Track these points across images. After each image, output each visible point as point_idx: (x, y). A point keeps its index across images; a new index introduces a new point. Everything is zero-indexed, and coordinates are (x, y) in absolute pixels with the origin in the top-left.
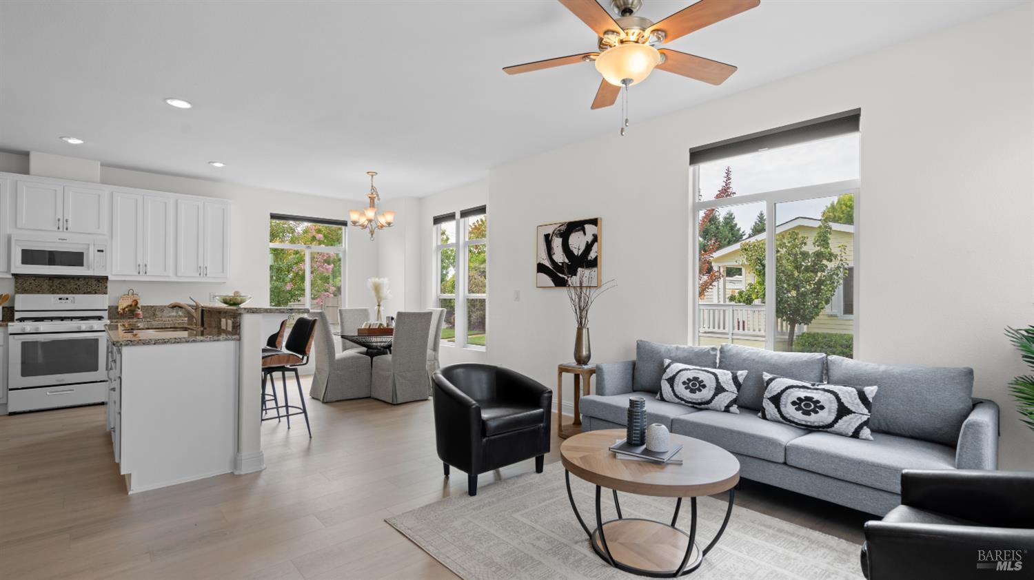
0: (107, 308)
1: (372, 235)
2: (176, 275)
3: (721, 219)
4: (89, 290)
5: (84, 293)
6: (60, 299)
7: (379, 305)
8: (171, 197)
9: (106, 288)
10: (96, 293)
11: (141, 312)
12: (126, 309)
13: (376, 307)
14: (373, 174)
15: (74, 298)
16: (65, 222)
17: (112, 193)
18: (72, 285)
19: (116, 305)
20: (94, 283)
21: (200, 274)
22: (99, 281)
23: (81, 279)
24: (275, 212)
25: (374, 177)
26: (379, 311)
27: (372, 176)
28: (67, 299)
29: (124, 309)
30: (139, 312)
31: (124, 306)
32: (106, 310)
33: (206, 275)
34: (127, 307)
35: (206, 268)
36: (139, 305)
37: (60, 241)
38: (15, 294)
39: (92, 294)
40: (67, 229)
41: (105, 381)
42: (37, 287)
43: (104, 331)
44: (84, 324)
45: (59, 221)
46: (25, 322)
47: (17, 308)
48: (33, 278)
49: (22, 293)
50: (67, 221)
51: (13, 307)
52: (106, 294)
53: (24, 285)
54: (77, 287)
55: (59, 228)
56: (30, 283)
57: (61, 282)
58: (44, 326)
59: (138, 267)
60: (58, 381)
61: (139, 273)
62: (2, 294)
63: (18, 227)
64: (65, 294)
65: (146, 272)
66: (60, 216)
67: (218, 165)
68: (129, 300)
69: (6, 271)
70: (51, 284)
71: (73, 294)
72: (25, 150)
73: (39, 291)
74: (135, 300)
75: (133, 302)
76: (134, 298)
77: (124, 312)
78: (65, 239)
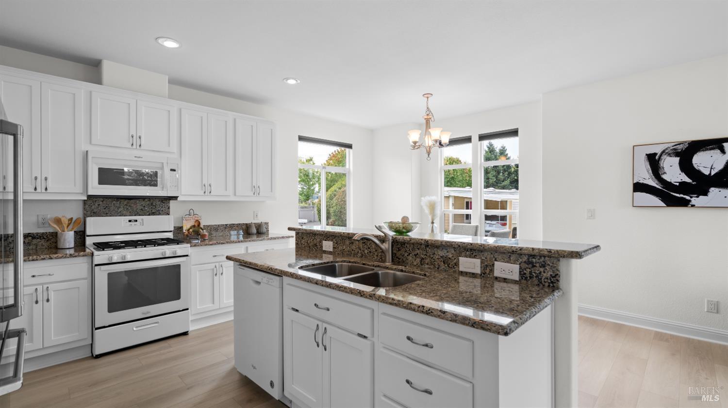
0: (172, 229)
1: (429, 155)
2: (235, 195)
3: (498, 150)
4: (153, 211)
5: (149, 215)
6: (130, 221)
7: (433, 223)
8: (231, 115)
9: (169, 208)
10: (159, 214)
11: (207, 233)
12: (191, 230)
13: (430, 225)
14: (428, 95)
15: (143, 220)
16: (138, 139)
17: (180, 110)
18: (139, 205)
19: (180, 225)
20: (158, 203)
21: (254, 194)
22: (162, 201)
24: (302, 135)
25: (429, 99)
26: (432, 227)
27: (428, 98)
28: (136, 221)
29: (188, 230)
31: (189, 227)
32: (171, 231)
33: (259, 194)
34: (191, 228)
35: (259, 187)
36: (202, 226)
37: (136, 159)
38: (85, 216)
39: (157, 215)
40: (140, 146)
41: (187, 309)
42: (105, 209)
43: (187, 256)
44: (168, 250)
45: (132, 137)
46: (105, 249)
47: (88, 232)
48: (102, 199)
49: (91, 216)
50: (140, 138)
51: (84, 232)
52: (169, 215)
53: (93, 207)
54: (143, 208)
55: (132, 145)
56: (99, 205)
57: (128, 203)
58: (130, 254)
59: (203, 187)
60: (143, 314)
61: (205, 192)
62: (72, 218)
63: (93, 143)
64: (132, 215)
65: (210, 192)
66: (133, 132)
67: (292, 82)
68: (192, 220)
69: (82, 192)
70: (118, 205)
71: (140, 215)
72: (98, 57)
73: (107, 213)
74: (197, 221)
75: (195, 222)
76: (196, 219)
77: (189, 233)
78: (139, 157)
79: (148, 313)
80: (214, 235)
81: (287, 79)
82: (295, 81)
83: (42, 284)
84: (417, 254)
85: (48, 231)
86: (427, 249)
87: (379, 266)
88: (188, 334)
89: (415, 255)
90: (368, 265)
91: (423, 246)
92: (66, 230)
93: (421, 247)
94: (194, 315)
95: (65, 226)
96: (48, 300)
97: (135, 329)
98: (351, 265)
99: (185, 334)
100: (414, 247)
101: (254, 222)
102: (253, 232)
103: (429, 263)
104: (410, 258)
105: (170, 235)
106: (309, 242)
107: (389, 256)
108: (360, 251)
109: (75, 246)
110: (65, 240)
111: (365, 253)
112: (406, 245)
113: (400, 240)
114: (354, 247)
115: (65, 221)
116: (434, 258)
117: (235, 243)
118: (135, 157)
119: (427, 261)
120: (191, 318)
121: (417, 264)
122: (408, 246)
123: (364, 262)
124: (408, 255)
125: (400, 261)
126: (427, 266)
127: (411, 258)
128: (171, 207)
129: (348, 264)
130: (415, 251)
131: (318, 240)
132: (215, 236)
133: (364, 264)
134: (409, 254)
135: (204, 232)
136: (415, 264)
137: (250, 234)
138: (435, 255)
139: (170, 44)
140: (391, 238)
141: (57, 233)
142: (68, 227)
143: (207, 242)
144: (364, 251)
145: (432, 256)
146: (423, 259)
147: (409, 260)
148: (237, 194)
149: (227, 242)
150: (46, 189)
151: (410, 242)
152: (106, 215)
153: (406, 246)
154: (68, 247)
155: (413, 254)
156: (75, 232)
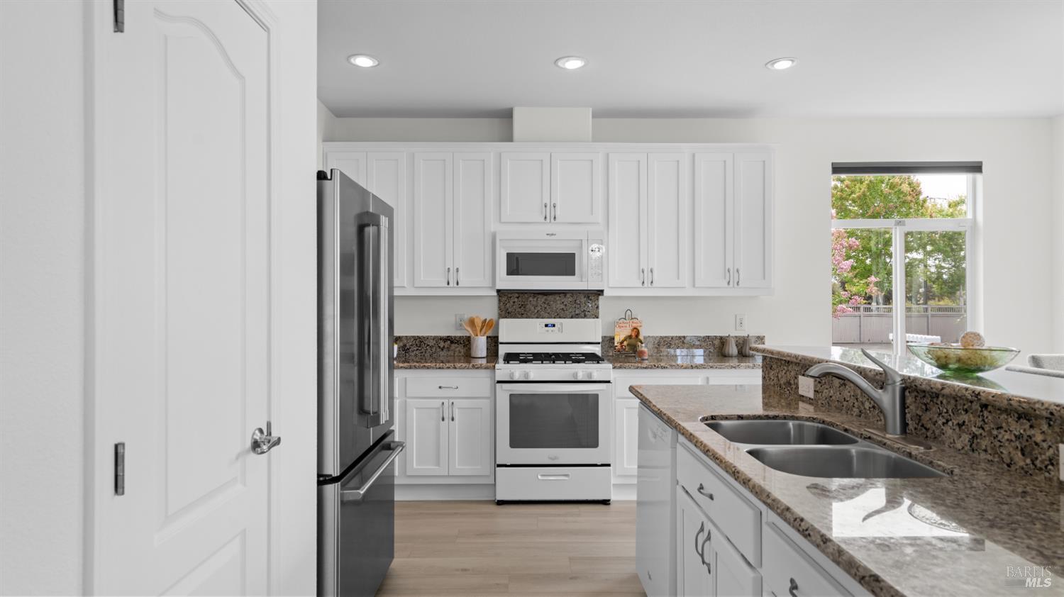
0: (600, 341)
2: (694, 284)
4: (577, 312)
5: (572, 317)
6: (546, 326)
8: (687, 148)
9: (598, 307)
10: (585, 316)
12: (625, 343)
15: (561, 324)
16: (552, 208)
17: (608, 155)
18: (557, 304)
19: (611, 335)
20: (583, 300)
21: (729, 283)
22: (588, 297)
23: (568, 296)
24: (836, 160)
28: (554, 326)
29: (622, 343)
30: (643, 348)
31: (622, 337)
32: (599, 343)
33: (738, 283)
34: (625, 340)
35: (738, 271)
36: (641, 337)
37: (548, 237)
38: (499, 318)
39: (582, 318)
40: (555, 218)
41: (609, 465)
42: (520, 307)
43: (609, 382)
44: (581, 370)
45: (546, 206)
46: (511, 362)
47: (501, 340)
48: (517, 295)
49: (506, 317)
50: (555, 207)
51: (497, 337)
52: (597, 318)
53: (508, 305)
54: (564, 307)
55: (546, 218)
56: (514, 302)
57: (546, 300)
58: (535, 371)
59: (641, 273)
60: (551, 458)
61: (643, 282)
62: (486, 319)
63: (502, 221)
64: (551, 318)
65: (652, 282)
66: (546, 200)
67: (783, 65)
68: (628, 328)
69: (491, 285)
70: (535, 303)
71: (560, 318)
72: (508, 106)
73: (522, 314)
74: (635, 328)
75: (632, 330)
76: (634, 325)
77: (622, 346)
78: (552, 235)
79: (556, 458)
80: (665, 354)
81: (774, 62)
82: (790, 62)
83: (449, 398)
84: (964, 422)
85: (464, 335)
86: (986, 413)
87: (870, 438)
88: (609, 504)
89: (960, 425)
90: (853, 433)
91: (976, 406)
92: (479, 334)
93: (970, 407)
94: (620, 476)
95: (478, 329)
96: (453, 419)
97: (539, 477)
98: (821, 428)
99: (606, 502)
100: (956, 406)
101: (733, 334)
102: (730, 353)
103: (989, 449)
104: (948, 430)
105: (597, 350)
106: (780, 376)
107: (894, 419)
108: (856, 404)
109: (487, 356)
110: (477, 346)
111: (865, 409)
112: (940, 399)
113: (923, 387)
114: (846, 394)
115: (478, 323)
116: (1000, 437)
117: (686, 368)
118: (548, 235)
119: (985, 443)
120: (613, 481)
121: (963, 448)
122: (944, 401)
123: (847, 427)
124: (944, 424)
125: (929, 434)
126: (983, 456)
127: (950, 432)
128: (600, 307)
129: (820, 425)
130: (959, 415)
131: (793, 373)
132: (667, 356)
133: (846, 430)
134: (948, 421)
135: (642, 347)
136: (959, 446)
137: (725, 356)
138: (1002, 431)
139: (573, 64)
140: (898, 379)
141: (469, 337)
142: (481, 331)
143: (646, 363)
144: (863, 404)
145: (995, 432)
146: (975, 436)
147: (947, 435)
148: (696, 286)
149: (672, 366)
150: (458, 284)
151: (942, 392)
152: (522, 316)
153: (942, 403)
154: (480, 356)
155: (955, 423)
156: (487, 337)
